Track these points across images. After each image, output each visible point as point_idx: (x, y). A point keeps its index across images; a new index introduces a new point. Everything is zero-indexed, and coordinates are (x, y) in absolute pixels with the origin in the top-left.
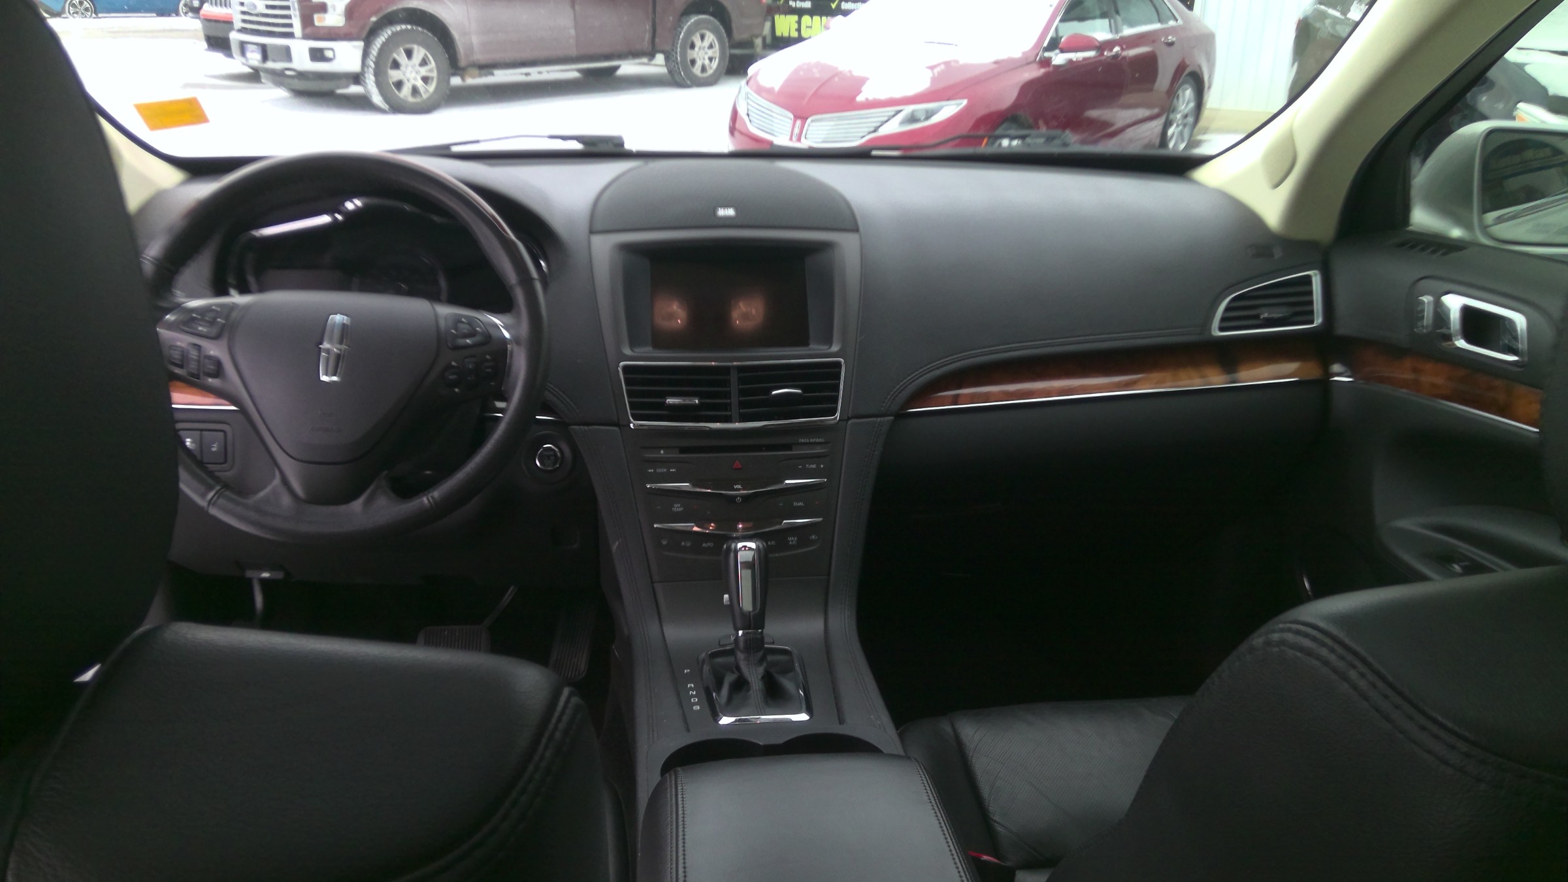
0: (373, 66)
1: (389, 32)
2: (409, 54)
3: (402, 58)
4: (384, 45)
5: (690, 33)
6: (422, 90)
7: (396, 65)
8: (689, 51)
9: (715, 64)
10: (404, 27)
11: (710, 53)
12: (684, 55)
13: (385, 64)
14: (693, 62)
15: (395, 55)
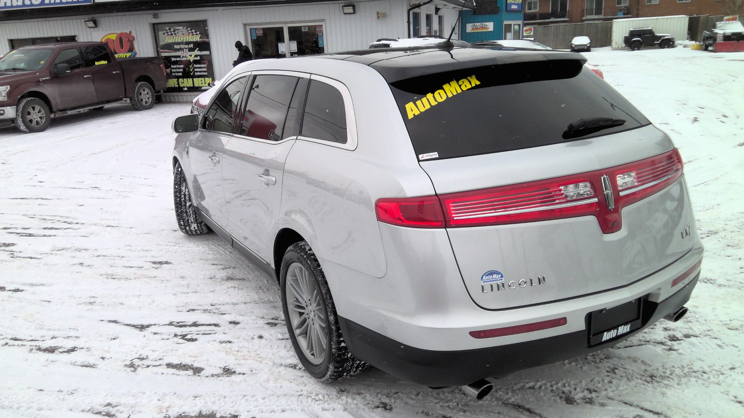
0: (21, 115)
1: (25, 101)
2: (34, 108)
3: (31, 111)
4: (24, 106)
5: (139, 89)
6: (40, 122)
7: (29, 113)
8: (140, 96)
9: (150, 100)
10: (31, 98)
11: (148, 96)
12: (138, 97)
13: (25, 113)
14: (142, 100)
15: (28, 110)
